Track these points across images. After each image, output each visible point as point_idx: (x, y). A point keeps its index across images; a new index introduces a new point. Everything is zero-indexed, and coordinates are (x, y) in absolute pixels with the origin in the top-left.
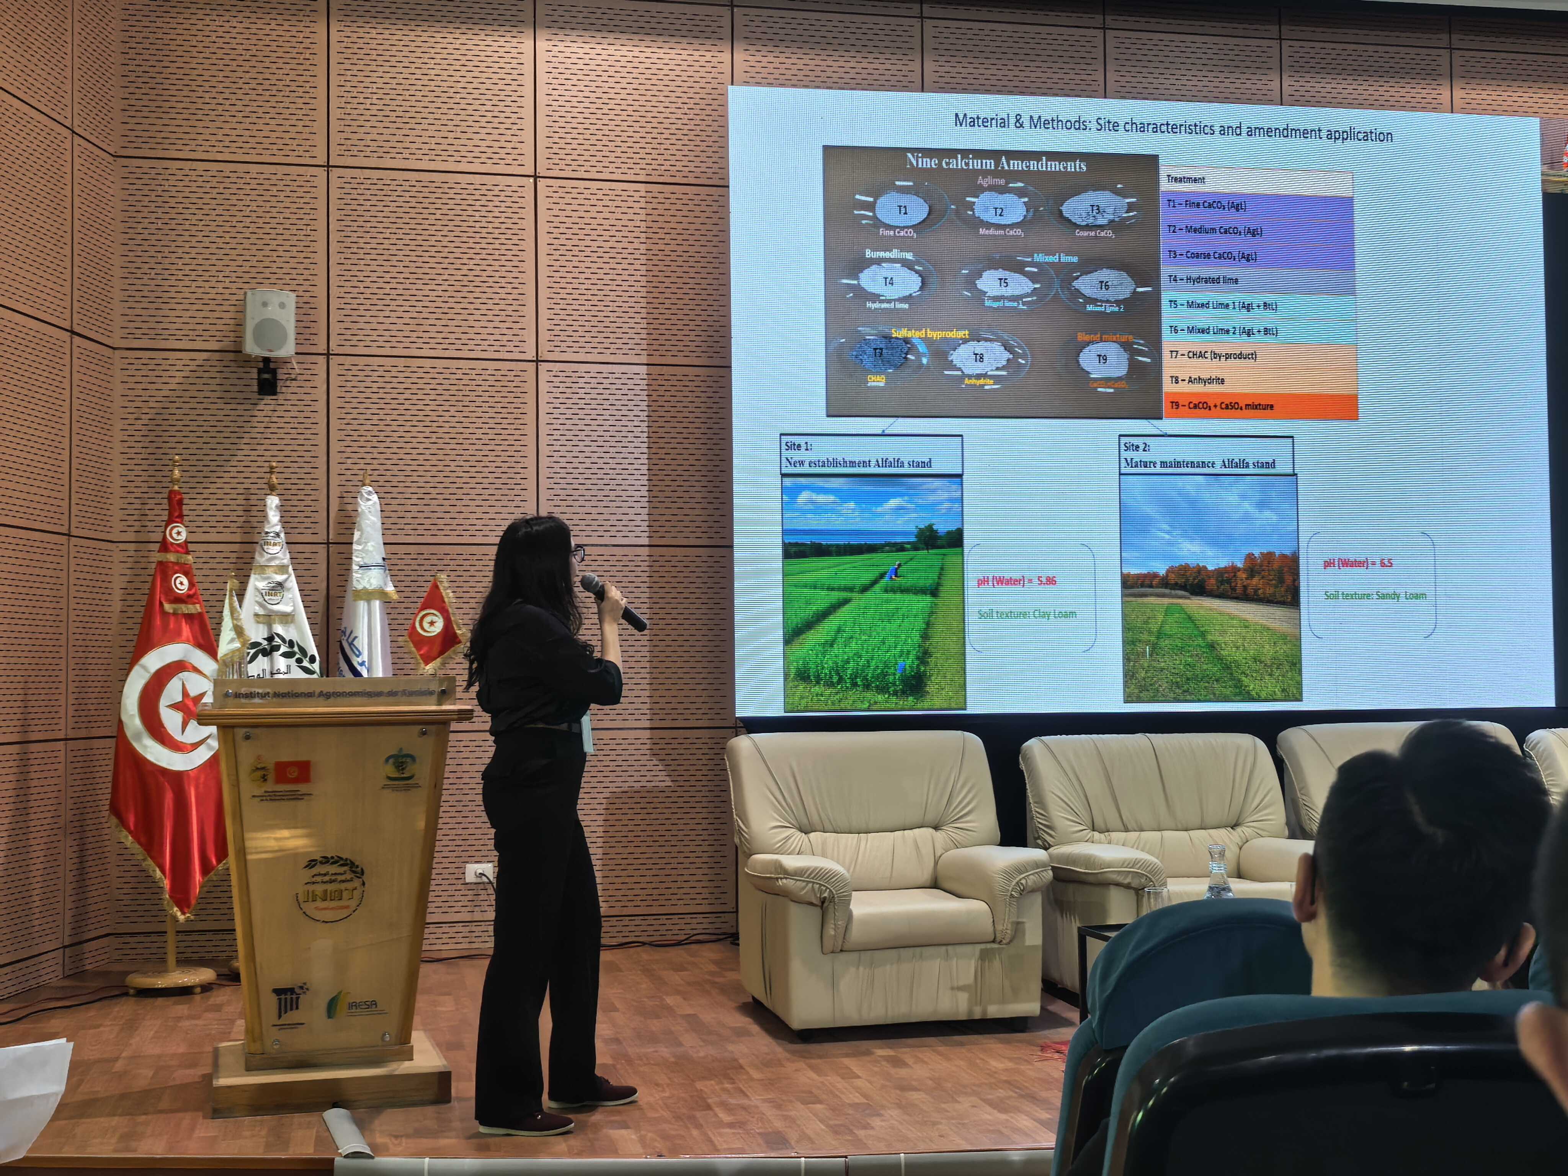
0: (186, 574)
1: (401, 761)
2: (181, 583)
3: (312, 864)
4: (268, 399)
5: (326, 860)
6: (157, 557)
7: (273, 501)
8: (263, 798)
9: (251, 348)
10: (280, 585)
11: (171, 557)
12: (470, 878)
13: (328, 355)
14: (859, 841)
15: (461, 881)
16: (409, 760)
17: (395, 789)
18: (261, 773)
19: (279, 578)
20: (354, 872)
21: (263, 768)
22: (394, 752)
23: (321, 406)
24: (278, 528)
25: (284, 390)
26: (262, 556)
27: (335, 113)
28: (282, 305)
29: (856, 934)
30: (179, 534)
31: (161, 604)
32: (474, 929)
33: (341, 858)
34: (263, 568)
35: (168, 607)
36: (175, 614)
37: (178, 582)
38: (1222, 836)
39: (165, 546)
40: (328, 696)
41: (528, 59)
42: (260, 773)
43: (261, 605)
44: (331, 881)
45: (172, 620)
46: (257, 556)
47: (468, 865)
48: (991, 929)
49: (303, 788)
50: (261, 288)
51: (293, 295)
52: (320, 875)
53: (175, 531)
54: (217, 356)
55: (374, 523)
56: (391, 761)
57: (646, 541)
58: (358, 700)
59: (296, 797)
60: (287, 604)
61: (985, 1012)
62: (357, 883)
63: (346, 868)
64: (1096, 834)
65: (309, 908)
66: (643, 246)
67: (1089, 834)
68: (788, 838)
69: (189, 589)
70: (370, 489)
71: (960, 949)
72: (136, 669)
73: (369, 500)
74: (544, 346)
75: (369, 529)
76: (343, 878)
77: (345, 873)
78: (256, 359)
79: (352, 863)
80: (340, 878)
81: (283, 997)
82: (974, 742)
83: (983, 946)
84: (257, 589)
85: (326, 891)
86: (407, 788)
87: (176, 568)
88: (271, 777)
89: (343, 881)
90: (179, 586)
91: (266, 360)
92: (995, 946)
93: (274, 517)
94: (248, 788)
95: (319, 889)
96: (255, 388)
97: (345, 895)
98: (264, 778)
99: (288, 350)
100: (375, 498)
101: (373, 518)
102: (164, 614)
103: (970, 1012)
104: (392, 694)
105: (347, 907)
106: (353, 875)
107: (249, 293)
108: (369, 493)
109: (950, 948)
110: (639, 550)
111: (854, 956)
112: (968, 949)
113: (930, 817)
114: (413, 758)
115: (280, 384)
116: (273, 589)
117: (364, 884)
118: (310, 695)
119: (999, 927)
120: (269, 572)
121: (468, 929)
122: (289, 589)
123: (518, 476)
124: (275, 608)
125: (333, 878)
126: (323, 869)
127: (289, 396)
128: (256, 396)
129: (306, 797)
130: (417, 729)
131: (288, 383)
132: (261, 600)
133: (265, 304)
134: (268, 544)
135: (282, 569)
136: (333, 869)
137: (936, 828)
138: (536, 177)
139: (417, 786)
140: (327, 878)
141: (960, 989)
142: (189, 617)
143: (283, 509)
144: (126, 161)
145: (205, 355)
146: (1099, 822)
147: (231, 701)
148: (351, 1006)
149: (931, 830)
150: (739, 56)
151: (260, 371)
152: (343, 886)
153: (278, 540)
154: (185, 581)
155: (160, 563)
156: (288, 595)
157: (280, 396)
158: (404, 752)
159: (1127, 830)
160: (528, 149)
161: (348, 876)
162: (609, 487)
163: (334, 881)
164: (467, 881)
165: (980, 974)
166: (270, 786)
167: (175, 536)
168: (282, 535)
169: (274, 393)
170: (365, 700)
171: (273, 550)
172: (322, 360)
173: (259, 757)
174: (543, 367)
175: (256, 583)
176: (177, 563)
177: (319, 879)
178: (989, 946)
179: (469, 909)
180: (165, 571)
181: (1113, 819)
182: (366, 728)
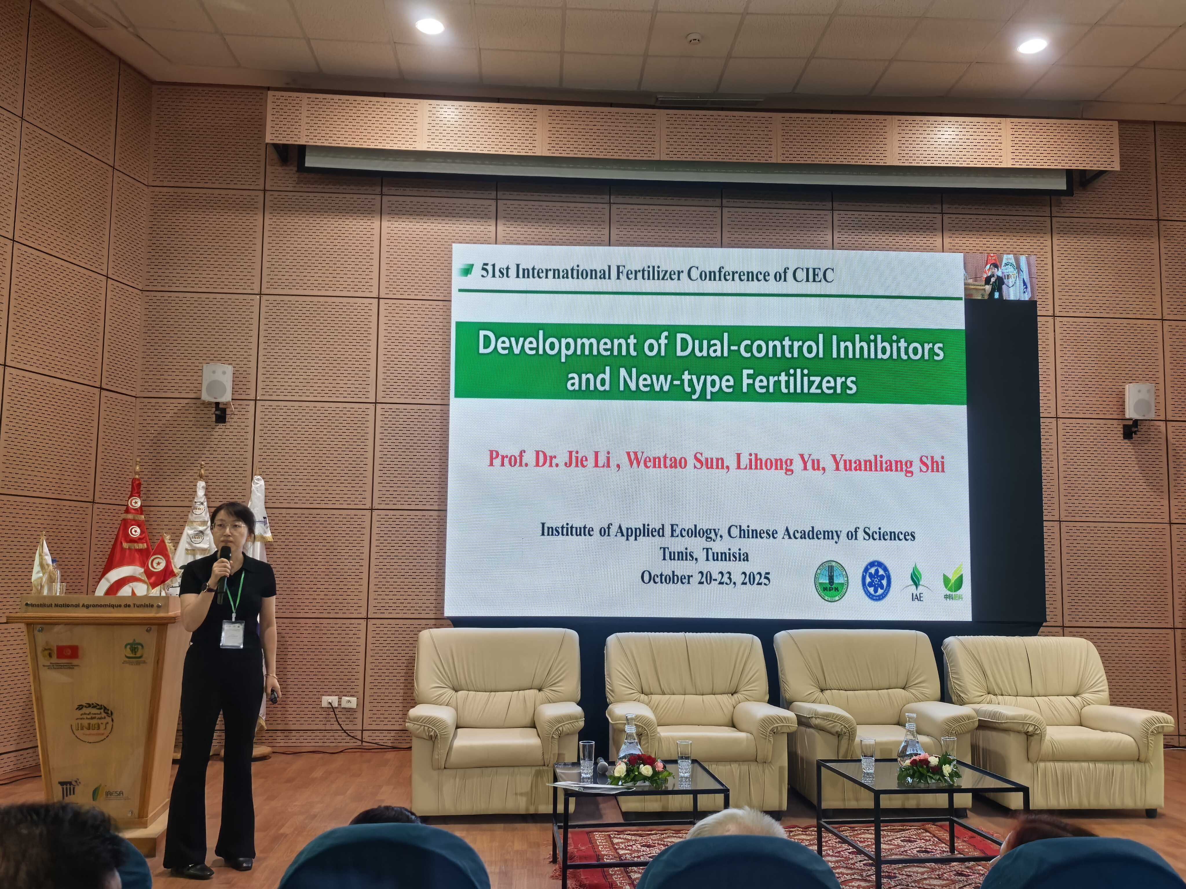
0: (139, 526)
1: (134, 647)
2: (135, 532)
3: (80, 707)
4: (221, 425)
5: (89, 705)
6: (124, 516)
7: (201, 484)
8: (49, 667)
9: (205, 397)
10: (202, 532)
11: (130, 516)
12: (324, 704)
13: (256, 400)
14: (489, 696)
15: (319, 706)
16: (140, 647)
17: (131, 663)
18: (49, 651)
19: (201, 528)
20: (107, 713)
21: (50, 649)
22: (131, 641)
23: (250, 429)
24: (203, 499)
25: (230, 420)
26: (192, 515)
27: (266, 265)
28: (224, 373)
29: (454, 758)
30: (137, 503)
31: (121, 543)
32: (326, 734)
33: (98, 705)
34: (192, 522)
35: (125, 545)
36: (129, 549)
37: (133, 530)
38: (726, 700)
39: (127, 511)
40: (88, 607)
41: (376, 231)
42: (47, 652)
43: (189, 543)
44: (92, 718)
45: (127, 551)
46: (190, 516)
47: (323, 697)
48: (541, 757)
49: (75, 662)
50: (212, 363)
51: (230, 367)
52: (85, 714)
53: (134, 501)
54: (194, 401)
55: (259, 497)
56: (129, 647)
57: (436, 508)
58: (108, 609)
59: (71, 667)
60: (205, 544)
61: (536, 809)
62: (109, 719)
63: (102, 711)
64: (642, 696)
65: (79, 734)
66: (440, 337)
67: (637, 695)
68: (441, 695)
69: (140, 535)
70: (259, 477)
71: (522, 769)
72: (103, 580)
73: (257, 483)
74: (380, 394)
75: (256, 500)
76: (99, 716)
77: (101, 713)
78: (210, 403)
79: (105, 708)
80: (97, 716)
81: (65, 787)
82: (574, 635)
83: (537, 768)
84: (188, 535)
85: (89, 724)
86: (138, 663)
87: (133, 522)
88: (55, 655)
89: (100, 718)
90: (134, 533)
91: (217, 404)
92: (544, 768)
93: (201, 493)
94: (43, 661)
95: (85, 722)
96: (214, 419)
97: (102, 727)
98: (50, 655)
99: (226, 397)
100: (262, 482)
101: (259, 494)
102: (123, 550)
103: (527, 809)
104: (127, 606)
105: (103, 734)
106: (105, 715)
107: (205, 366)
108: (258, 480)
109: (516, 769)
110: (431, 513)
111: (452, 772)
112: (528, 769)
113: (537, 682)
114: (142, 646)
115: (228, 417)
116: (197, 535)
117: (112, 720)
118: (77, 606)
119: (546, 757)
120: (195, 524)
121: (323, 734)
122: (207, 535)
123: (362, 469)
124: (198, 545)
125: (94, 716)
126: (88, 710)
127: (233, 424)
128: (214, 424)
129: (75, 667)
130: (146, 627)
131: (232, 416)
132: (189, 540)
133: (214, 372)
134: (195, 508)
135: (204, 523)
136: (94, 711)
137: (540, 690)
138: (379, 298)
139: (144, 662)
140: (89, 717)
141: (521, 794)
142: (140, 551)
143: (207, 489)
144: (148, 293)
145: (186, 401)
146: (646, 689)
147: (30, 608)
148: (109, 794)
149: (536, 691)
150: (500, 228)
151: (216, 410)
152: (100, 721)
153: (202, 507)
154: (138, 530)
155: (125, 521)
156: (206, 538)
157: (228, 424)
158: (137, 641)
159: (664, 693)
160: (375, 282)
161: (104, 715)
162: (415, 476)
163: (95, 718)
164: (323, 706)
165: (534, 786)
166: (54, 660)
167: (133, 504)
168: (205, 504)
169: (224, 422)
170: (111, 609)
171: (198, 512)
172: (253, 403)
173: (47, 643)
174: (379, 406)
175: (188, 531)
176: (134, 520)
177: (85, 716)
178: (541, 768)
179: (324, 723)
180: (126, 524)
181: (655, 687)
182: (115, 627)
